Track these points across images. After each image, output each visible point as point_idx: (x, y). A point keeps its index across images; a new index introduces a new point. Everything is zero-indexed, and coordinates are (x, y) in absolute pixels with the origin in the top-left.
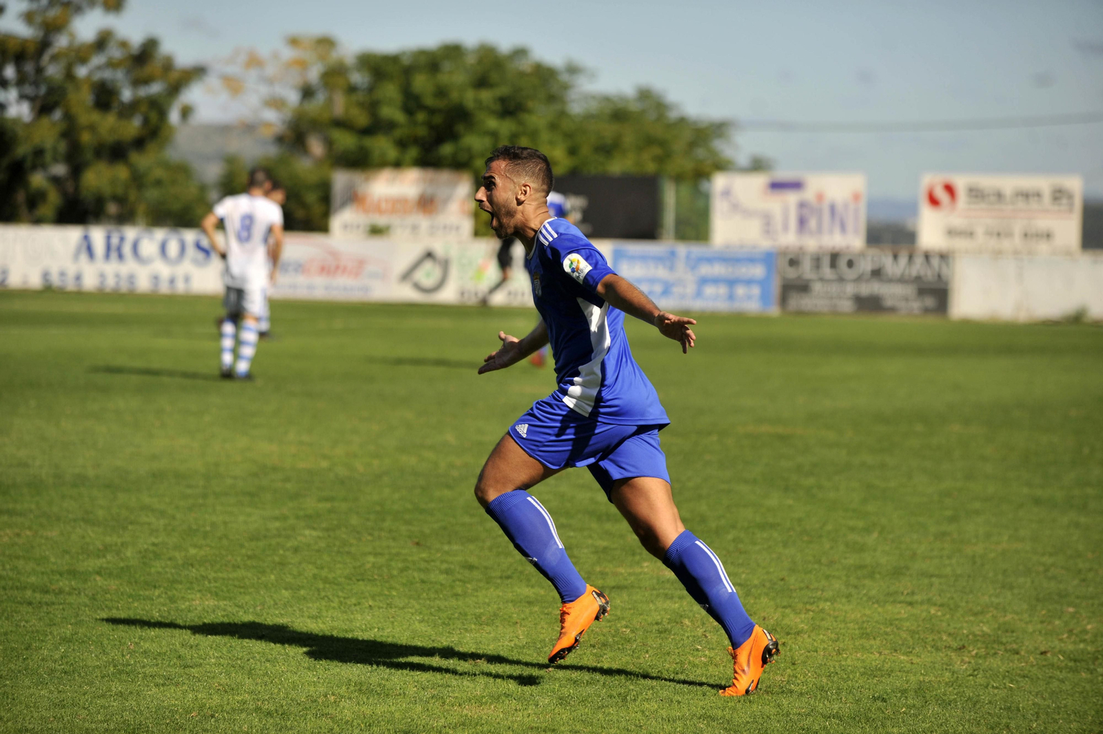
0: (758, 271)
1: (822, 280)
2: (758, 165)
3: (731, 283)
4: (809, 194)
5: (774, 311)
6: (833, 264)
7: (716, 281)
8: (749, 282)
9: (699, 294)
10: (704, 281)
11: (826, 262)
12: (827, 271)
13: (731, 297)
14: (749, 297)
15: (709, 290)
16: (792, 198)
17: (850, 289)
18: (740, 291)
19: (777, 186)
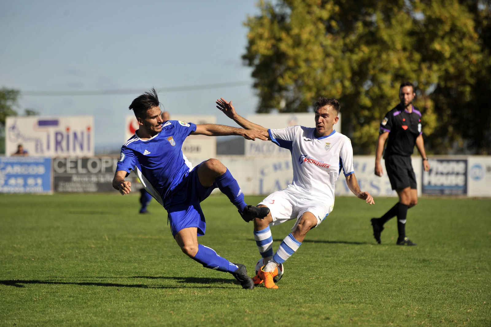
0: (41, 170)
1: (78, 174)
2: (29, 113)
3: (25, 177)
4: (61, 128)
5: (51, 192)
6: (84, 166)
7: (16, 176)
8: (36, 176)
9: (6, 183)
10: (9, 176)
11: (80, 164)
12: (80, 170)
13: (25, 185)
14: (36, 185)
15: (12, 181)
16: (52, 130)
17: (94, 179)
18: (31, 181)
19: (42, 123)
